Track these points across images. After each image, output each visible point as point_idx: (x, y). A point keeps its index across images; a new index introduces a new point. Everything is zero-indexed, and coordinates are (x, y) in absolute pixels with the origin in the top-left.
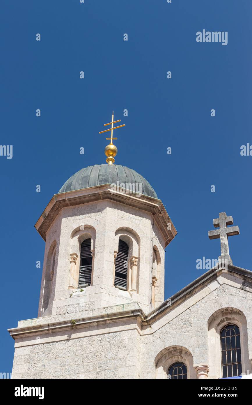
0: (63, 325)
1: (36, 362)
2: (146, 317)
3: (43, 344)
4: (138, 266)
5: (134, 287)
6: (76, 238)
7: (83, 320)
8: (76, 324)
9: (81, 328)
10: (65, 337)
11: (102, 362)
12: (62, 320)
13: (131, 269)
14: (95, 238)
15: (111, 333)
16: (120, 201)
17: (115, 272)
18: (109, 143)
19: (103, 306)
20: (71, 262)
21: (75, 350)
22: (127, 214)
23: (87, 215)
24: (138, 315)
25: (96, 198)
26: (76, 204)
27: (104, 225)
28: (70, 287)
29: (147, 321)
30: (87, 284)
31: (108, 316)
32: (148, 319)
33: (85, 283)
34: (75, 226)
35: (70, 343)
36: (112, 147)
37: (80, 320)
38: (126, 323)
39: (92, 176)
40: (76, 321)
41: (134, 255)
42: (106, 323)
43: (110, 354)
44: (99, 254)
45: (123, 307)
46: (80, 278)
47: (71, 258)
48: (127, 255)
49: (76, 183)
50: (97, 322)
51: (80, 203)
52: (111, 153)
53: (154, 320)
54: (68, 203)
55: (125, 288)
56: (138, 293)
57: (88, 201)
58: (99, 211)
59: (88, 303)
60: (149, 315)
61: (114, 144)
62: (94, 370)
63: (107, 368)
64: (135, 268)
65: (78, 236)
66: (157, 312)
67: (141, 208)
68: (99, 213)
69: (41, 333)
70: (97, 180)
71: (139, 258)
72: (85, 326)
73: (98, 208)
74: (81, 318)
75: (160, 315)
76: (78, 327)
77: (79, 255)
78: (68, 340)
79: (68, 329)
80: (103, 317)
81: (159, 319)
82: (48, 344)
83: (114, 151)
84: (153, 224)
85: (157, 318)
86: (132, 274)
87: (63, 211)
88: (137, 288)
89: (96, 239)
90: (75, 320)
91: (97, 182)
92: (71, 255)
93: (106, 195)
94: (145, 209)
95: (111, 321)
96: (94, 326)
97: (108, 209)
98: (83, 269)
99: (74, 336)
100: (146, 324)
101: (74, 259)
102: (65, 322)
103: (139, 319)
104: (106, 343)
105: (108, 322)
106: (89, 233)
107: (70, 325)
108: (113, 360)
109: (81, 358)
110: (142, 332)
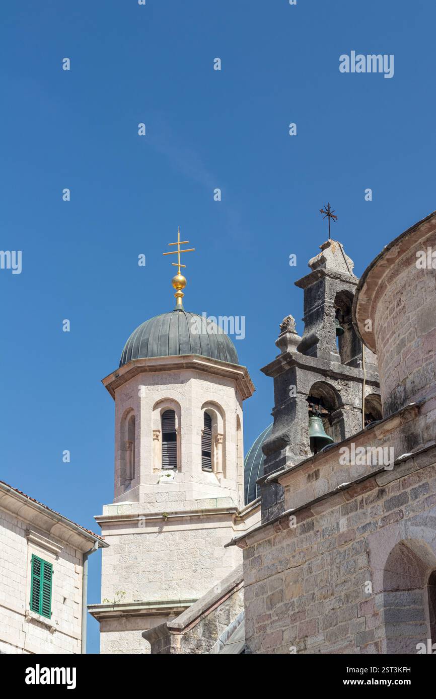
0: (154, 516)
1: (127, 554)
2: (240, 513)
3: (133, 534)
4: (224, 444)
5: (220, 469)
6: (158, 411)
7: (176, 513)
8: (169, 516)
9: (173, 521)
10: (156, 529)
11: (197, 559)
12: (153, 512)
13: (216, 447)
14: (181, 415)
15: (205, 529)
16: (203, 370)
17: (202, 451)
18: (177, 274)
19: (195, 497)
20: (154, 439)
21: (168, 544)
22: (212, 384)
23: (169, 386)
24: (234, 513)
25: (179, 367)
26: (155, 371)
27: (190, 400)
28: (154, 469)
29: (241, 517)
30: (172, 467)
31: (202, 511)
32: (241, 515)
33: (169, 465)
34: (158, 398)
35: (162, 536)
36: (180, 278)
37: (172, 513)
38: (220, 520)
39: (171, 336)
40: (168, 513)
41: (219, 432)
42: (199, 518)
43: (206, 552)
44: (186, 435)
45: (217, 501)
46: (163, 456)
47: (154, 435)
48: (211, 429)
49: (153, 343)
50: (190, 516)
51: (161, 370)
52: (180, 286)
53: (248, 515)
54: (147, 368)
55: (211, 470)
56: (225, 477)
57: (170, 369)
58: (182, 382)
59: (178, 493)
60: (243, 511)
61: (182, 274)
62: (190, 567)
63: (203, 567)
64: (220, 446)
65: (160, 409)
66: (251, 508)
67: (224, 376)
68: (183, 385)
69: (131, 522)
70: (178, 342)
71: (224, 436)
72: (177, 519)
73: (182, 379)
74: (173, 511)
75: (254, 511)
76: (170, 519)
77: (161, 430)
78: (160, 532)
79: (159, 520)
80: (197, 512)
81: (253, 514)
82: (139, 535)
83: (183, 283)
84: (236, 392)
85: (251, 513)
86: (217, 453)
87: (140, 376)
88: (223, 470)
89: (182, 417)
90: (167, 513)
91: (178, 344)
92: (154, 431)
93: (190, 365)
94: (229, 377)
95: (205, 517)
96: (186, 520)
97: (192, 380)
98: (166, 446)
99: (166, 528)
100: (240, 519)
101: (157, 436)
102: (156, 514)
103: (234, 516)
104: (201, 539)
105: (201, 517)
106: (172, 407)
107: (162, 517)
108: (209, 558)
109: (176, 554)
110: (235, 527)
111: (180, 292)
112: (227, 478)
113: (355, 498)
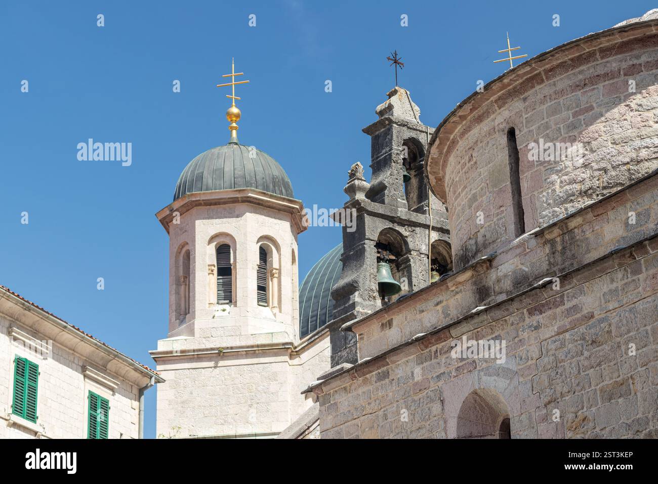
0: (210, 351)
1: (182, 388)
2: (296, 348)
3: (188, 369)
4: (279, 278)
5: (276, 304)
6: (213, 245)
7: (232, 348)
8: (224, 351)
9: (228, 356)
10: (212, 364)
11: (253, 394)
12: (208, 346)
13: (272, 281)
14: (236, 250)
15: (261, 363)
16: (259, 204)
17: (258, 286)
18: (231, 106)
19: (251, 332)
20: (209, 274)
21: (223, 379)
22: (267, 219)
23: (225, 220)
24: (289, 348)
25: (235, 201)
26: (210, 204)
27: (245, 234)
28: (210, 304)
29: (296, 352)
30: (228, 301)
31: (258, 346)
32: (297, 349)
33: (224, 299)
34: (213, 232)
35: (217, 370)
36: (235, 110)
37: (228, 348)
38: (276, 355)
39: (226, 169)
40: (224, 348)
41: (274, 267)
42: (255, 353)
43: (261, 387)
44: (242, 270)
45: (272, 336)
46: (218, 290)
47: (209, 269)
48: (266, 263)
49: (207, 176)
50: (246, 351)
51: (215, 204)
52: (234, 119)
53: (303, 350)
54: (202, 202)
55: (266, 304)
56: (280, 312)
57: (225, 203)
58: (238, 216)
59: (234, 327)
60: (299, 346)
61: (236, 106)
62: (246, 402)
63: (258, 401)
64: (275, 280)
65: (215, 243)
66: (306, 343)
67: (279, 210)
68: (238, 219)
69: (185, 357)
70: (233, 175)
71: (280, 270)
72: (233, 354)
73: (237, 213)
74: (229, 345)
75: (310, 345)
76: (225, 354)
77: (216, 265)
78: (215, 367)
79: (214, 355)
80: (252, 347)
81: (308, 349)
82: (194, 370)
83: (237, 116)
84: (291, 226)
85: (306, 348)
86: (273, 286)
87: (194, 211)
88: (278, 304)
89: (237, 252)
90: (222, 348)
91: (233, 178)
92: (209, 265)
93: (245, 199)
94: (285, 211)
95: (260, 351)
96: (242, 355)
97: (248, 214)
98: (221, 281)
99: (221, 363)
100: (295, 353)
101: (212, 271)
102: (212, 349)
103: (290, 351)
104: (256, 374)
105: (257, 352)
106: (227, 241)
107: (217, 352)
108: (265, 393)
109: (231, 389)
110: (291, 362)
111: (234, 125)
112: (282, 312)
113: (430, 349)
